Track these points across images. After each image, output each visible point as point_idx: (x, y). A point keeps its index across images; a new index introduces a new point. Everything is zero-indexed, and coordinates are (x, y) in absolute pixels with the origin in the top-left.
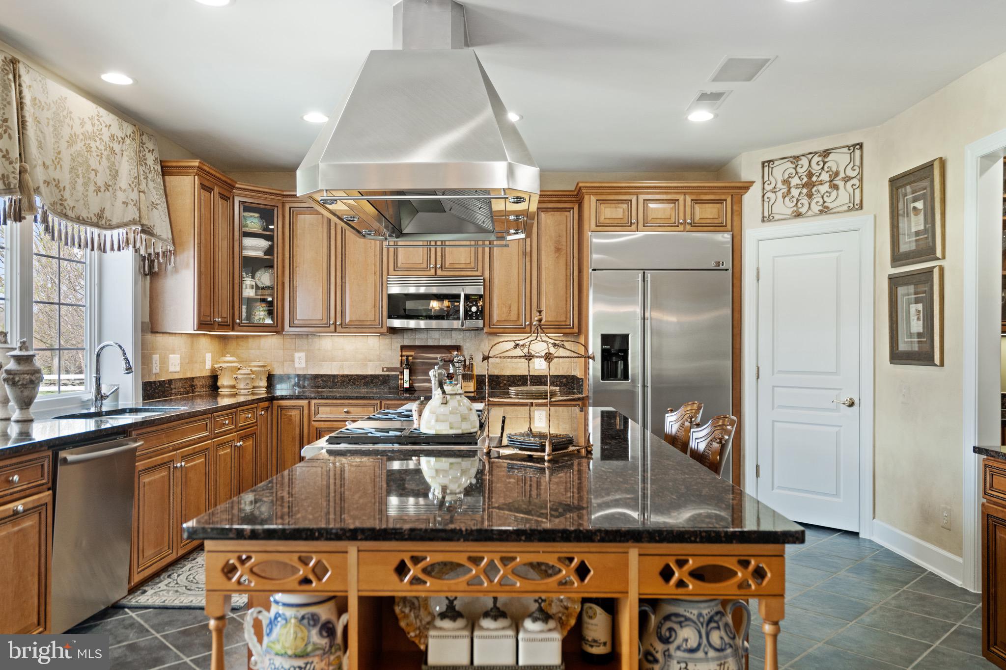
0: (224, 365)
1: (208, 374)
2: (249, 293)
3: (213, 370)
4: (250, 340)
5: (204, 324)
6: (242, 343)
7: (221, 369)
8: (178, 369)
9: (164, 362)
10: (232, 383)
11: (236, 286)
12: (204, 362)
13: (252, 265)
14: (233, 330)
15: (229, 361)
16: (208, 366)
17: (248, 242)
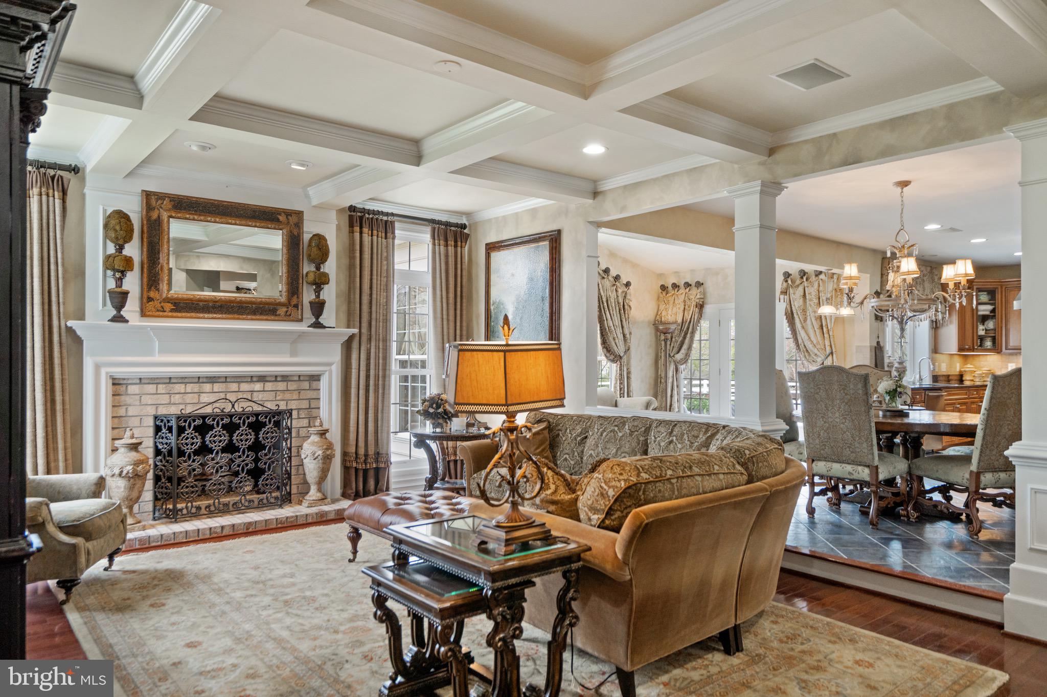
0: (967, 369)
1: (957, 373)
2: (981, 333)
3: (960, 371)
4: (981, 357)
5: (961, 349)
6: (977, 359)
7: (965, 371)
8: (945, 370)
9: (940, 366)
10: (971, 378)
11: (975, 329)
12: (956, 368)
13: (984, 319)
14: (973, 351)
15: (969, 367)
16: (958, 370)
17: (981, 307)
